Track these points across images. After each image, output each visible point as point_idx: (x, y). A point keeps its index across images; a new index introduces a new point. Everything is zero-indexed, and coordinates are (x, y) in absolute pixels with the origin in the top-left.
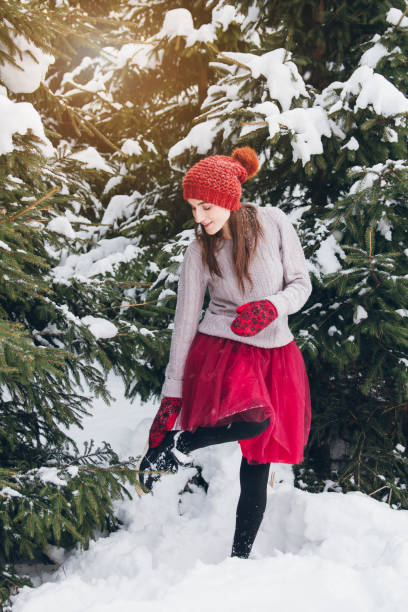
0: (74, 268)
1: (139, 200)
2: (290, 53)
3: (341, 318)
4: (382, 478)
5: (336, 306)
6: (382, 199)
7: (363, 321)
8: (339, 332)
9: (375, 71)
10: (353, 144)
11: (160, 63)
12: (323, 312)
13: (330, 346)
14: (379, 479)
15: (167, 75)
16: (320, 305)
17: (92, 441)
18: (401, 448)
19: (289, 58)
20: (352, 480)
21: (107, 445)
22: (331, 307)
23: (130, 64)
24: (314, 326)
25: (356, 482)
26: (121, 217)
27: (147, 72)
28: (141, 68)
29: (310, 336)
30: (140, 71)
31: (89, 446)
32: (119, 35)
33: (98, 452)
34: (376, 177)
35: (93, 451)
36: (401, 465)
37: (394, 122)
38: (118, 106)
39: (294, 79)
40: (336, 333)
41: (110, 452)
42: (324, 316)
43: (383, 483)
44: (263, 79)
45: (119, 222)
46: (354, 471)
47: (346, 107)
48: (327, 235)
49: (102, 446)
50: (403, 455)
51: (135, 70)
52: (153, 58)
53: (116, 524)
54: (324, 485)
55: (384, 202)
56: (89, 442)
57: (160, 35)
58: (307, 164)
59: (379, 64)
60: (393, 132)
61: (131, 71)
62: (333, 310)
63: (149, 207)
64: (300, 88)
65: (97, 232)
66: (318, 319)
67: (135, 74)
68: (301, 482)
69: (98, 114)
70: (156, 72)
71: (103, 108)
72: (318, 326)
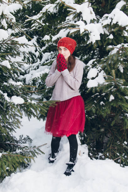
0: (32, 75)
1: (52, 54)
2: (91, 4)
3: (105, 99)
4: (118, 154)
5: (104, 94)
6: (120, 58)
7: (113, 100)
8: (104, 104)
9: (120, 10)
10: (111, 37)
11: (57, 11)
12: (99, 96)
13: (100, 109)
14: (117, 155)
15: (60, 15)
16: (98, 94)
17: (22, 135)
18: (126, 143)
19: (90, 5)
20: (108, 154)
21: (28, 136)
22: (102, 95)
23: (48, 11)
24: (95, 101)
25: (109, 155)
26: (47, 59)
27: (53, 14)
28: (51, 12)
31: (21, 137)
32: (46, 2)
33: (25, 139)
34: (118, 49)
35: (23, 139)
36: (125, 149)
37: (126, 28)
38: (44, 24)
39: (91, 13)
40: (103, 104)
41: (29, 138)
42: (99, 98)
43: (118, 156)
44: (81, 13)
45: (46, 61)
46: (109, 151)
48: (101, 70)
49: (26, 137)
50: (126, 145)
51: (49, 13)
52: (55, 9)
53: (27, 165)
54: (99, 154)
55: (120, 59)
56: (21, 136)
57: (57, 2)
58: (94, 44)
59: (122, 8)
60: (126, 32)
62: (103, 96)
63: (56, 56)
64: (93, 16)
65: (40, 64)
66: (97, 99)
67: (48, 14)
68: (90, 153)
69: (37, 27)
70: (56, 14)
71: (39, 25)
72: (96, 101)
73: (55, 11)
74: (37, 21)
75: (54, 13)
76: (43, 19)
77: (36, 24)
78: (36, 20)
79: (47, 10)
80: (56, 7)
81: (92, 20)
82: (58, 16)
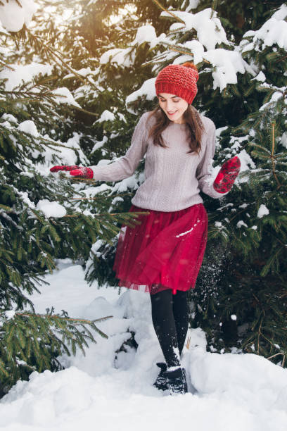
3: (248, 215)
4: (277, 346)
5: (244, 206)
7: (265, 216)
8: (245, 225)
10: (261, 76)
11: (133, 64)
12: (234, 210)
13: (238, 236)
14: (275, 348)
15: (137, 71)
16: (232, 204)
17: (53, 309)
19: (215, 15)
20: (253, 347)
21: (65, 313)
22: (240, 207)
23: (112, 61)
24: (226, 220)
25: (256, 348)
27: (123, 68)
28: (119, 64)
29: (223, 227)
30: (119, 66)
31: (50, 312)
34: (280, 95)
38: (102, 89)
39: (217, 29)
40: (243, 226)
42: (234, 213)
43: (278, 351)
44: (194, 31)
46: (255, 340)
47: (257, 49)
48: (240, 149)
49: (61, 313)
51: (115, 65)
52: (128, 58)
54: (231, 350)
56: (51, 310)
57: (133, 44)
58: (223, 90)
61: (112, 66)
62: (242, 209)
64: (222, 37)
66: (230, 215)
67: (113, 67)
68: (212, 347)
69: (88, 93)
70: (130, 69)
71: (91, 89)
72: (229, 220)
73: (128, 63)
74: (87, 81)
75: (126, 67)
76: (100, 80)
77: (86, 88)
78: (86, 78)
79: (111, 58)
80: (130, 54)
81: (219, 44)
82: (134, 73)
